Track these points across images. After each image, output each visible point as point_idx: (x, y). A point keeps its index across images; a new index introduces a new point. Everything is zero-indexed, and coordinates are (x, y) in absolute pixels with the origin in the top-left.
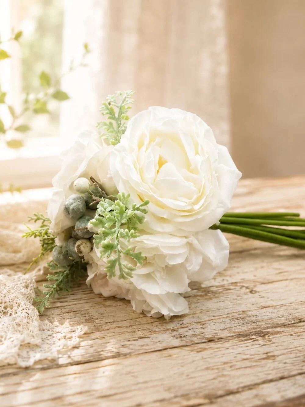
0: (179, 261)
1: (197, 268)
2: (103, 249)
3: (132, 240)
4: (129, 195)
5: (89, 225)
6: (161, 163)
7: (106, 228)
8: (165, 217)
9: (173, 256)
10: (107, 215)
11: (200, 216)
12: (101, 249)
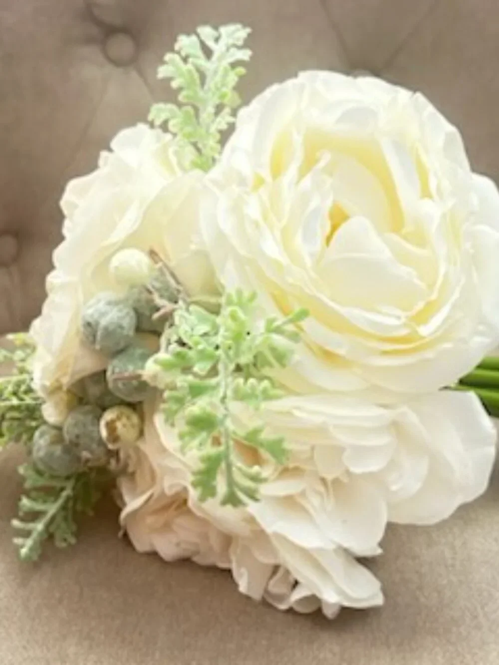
0: (374, 465)
1: (416, 486)
2: (186, 428)
3: (264, 405)
4: (253, 297)
5: (150, 369)
6: (338, 218)
7: (196, 375)
8: (342, 351)
9: (362, 452)
10: (197, 344)
11: (429, 354)
12: (182, 426)
